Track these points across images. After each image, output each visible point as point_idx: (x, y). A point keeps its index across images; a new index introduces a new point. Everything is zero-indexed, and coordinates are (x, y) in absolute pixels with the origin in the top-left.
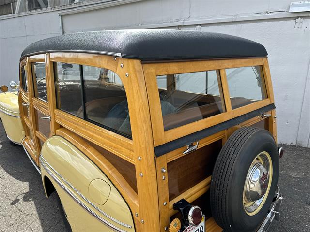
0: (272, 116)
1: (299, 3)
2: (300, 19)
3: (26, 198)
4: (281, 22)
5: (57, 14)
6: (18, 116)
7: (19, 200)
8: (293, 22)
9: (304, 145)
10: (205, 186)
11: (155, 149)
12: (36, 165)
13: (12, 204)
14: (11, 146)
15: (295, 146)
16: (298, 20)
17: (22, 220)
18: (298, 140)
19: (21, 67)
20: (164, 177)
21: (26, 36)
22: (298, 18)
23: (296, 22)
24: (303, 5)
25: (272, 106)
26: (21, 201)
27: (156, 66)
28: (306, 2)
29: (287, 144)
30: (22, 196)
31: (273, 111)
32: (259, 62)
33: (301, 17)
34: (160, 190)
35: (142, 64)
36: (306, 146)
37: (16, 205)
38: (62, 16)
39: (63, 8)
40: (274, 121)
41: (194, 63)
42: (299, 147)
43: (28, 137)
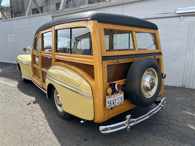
0: (160, 58)
1: (181, 8)
2: (182, 17)
3: (34, 103)
4: (172, 18)
5: (50, 16)
6: (30, 65)
7: (31, 103)
8: (178, 18)
9: (187, 87)
10: (124, 81)
11: (102, 57)
12: (40, 87)
13: (28, 105)
14: (24, 83)
15: (182, 87)
16: (181, 17)
17: (33, 110)
18: (184, 84)
19: (35, 38)
20: (106, 70)
21: (32, 28)
22: (181, 16)
23: (180, 19)
24: (184, 10)
25: (160, 54)
26: (32, 104)
27: (104, 24)
28: (185, 8)
29: (177, 86)
30: (33, 102)
31: (161, 56)
32: (153, 31)
33: (183, 16)
34: (104, 75)
35: (98, 22)
36: (188, 87)
37: (30, 105)
38: (53, 17)
39: (54, 13)
40: (161, 61)
41: (121, 26)
42: (184, 88)
43: (35, 76)
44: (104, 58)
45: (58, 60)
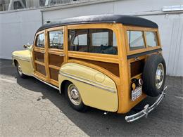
6: (31, 61)
30: (41, 97)
38: (42, 12)
43: (37, 72)
44: (129, 57)
45: (70, 58)
